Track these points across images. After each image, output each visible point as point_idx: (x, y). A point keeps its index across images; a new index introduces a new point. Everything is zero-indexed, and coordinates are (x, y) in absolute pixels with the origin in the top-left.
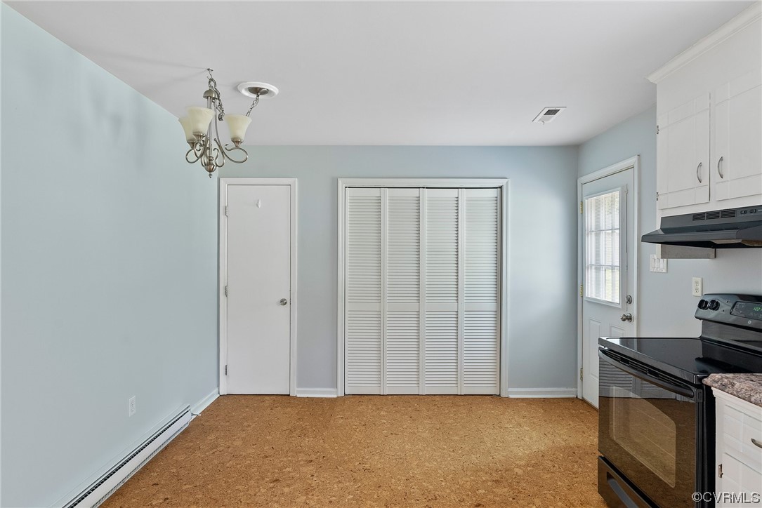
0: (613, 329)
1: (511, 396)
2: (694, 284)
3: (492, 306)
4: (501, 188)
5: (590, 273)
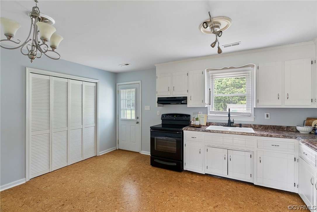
0: (131, 126)
1: (100, 155)
2: (158, 113)
3: (94, 125)
4: (96, 83)
5: (122, 112)
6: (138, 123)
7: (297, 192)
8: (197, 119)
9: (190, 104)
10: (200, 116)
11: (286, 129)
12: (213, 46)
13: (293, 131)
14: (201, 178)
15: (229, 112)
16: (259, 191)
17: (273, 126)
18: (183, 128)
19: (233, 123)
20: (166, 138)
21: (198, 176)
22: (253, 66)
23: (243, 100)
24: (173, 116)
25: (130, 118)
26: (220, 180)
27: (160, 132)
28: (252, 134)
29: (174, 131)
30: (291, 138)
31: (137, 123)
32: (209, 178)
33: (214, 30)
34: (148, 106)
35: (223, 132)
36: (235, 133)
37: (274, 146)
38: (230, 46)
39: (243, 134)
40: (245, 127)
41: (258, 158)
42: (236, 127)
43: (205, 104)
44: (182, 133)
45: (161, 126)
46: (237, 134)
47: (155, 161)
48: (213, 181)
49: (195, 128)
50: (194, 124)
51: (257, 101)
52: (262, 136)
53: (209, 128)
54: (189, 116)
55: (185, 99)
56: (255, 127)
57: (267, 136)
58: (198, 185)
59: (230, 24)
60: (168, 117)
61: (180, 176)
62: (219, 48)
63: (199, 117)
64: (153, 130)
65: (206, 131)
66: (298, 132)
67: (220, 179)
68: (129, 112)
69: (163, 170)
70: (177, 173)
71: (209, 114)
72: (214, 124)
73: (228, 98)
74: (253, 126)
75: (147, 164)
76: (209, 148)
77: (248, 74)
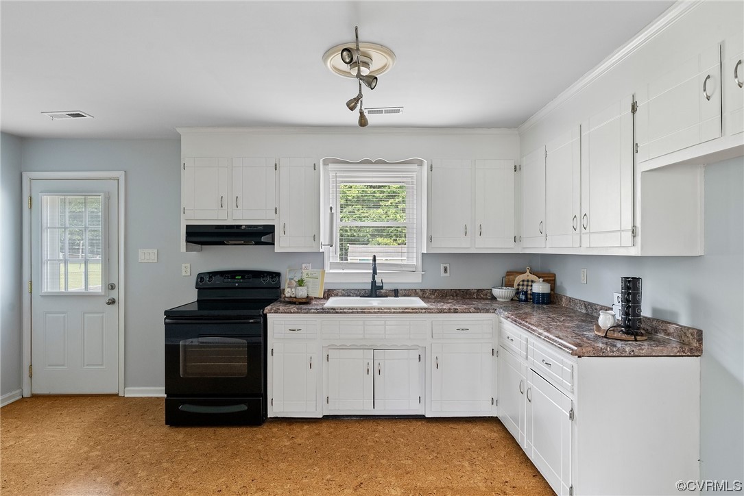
2: (184, 270)
5: (47, 269)
6: (112, 302)
7: (495, 415)
8: (301, 283)
9: (283, 243)
10: (307, 274)
11: (475, 296)
12: (352, 105)
13: (487, 299)
14: (315, 428)
15: (375, 264)
16: (435, 429)
17: (456, 291)
18: (267, 309)
19: (381, 287)
20: (201, 339)
21: (306, 427)
22: (420, 163)
23: (381, 236)
24: (233, 278)
25: (84, 291)
26: (357, 424)
27: (199, 324)
28: (422, 309)
29: (240, 319)
30: (487, 311)
31: (109, 304)
32: (333, 426)
33: (359, 70)
34: (150, 251)
35: (365, 309)
36: (389, 311)
37: (460, 331)
38: (381, 112)
39: (405, 311)
40: (404, 296)
41: (434, 358)
42: (387, 297)
43: (320, 245)
44: (262, 320)
45: (195, 308)
46: (394, 313)
47: (182, 409)
48: (343, 430)
49: (297, 306)
50: (292, 296)
51: (430, 239)
52: (441, 311)
53: (332, 302)
54: (278, 275)
55: (270, 230)
56: (424, 294)
57: (449, 311)
58: (309, 447)
59: (391, 63)
60: (217, 281)
61: (259, 436)
62: (362, 113)
63: (304, 277)
64: (174, 321)
65: (325, 311)
66: (494, 298)
67: (357, 421)
68: (76, 269)
69: (208, 431)
70: (249, 429)
71: (328, 270)
72: (340, 294)
73: (351, 230)
74: (421, 294)
75: (152, 423)
76: (331, 353)
77: (410, 180)
